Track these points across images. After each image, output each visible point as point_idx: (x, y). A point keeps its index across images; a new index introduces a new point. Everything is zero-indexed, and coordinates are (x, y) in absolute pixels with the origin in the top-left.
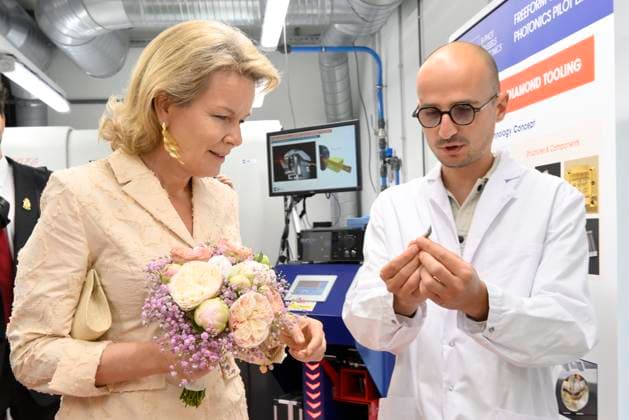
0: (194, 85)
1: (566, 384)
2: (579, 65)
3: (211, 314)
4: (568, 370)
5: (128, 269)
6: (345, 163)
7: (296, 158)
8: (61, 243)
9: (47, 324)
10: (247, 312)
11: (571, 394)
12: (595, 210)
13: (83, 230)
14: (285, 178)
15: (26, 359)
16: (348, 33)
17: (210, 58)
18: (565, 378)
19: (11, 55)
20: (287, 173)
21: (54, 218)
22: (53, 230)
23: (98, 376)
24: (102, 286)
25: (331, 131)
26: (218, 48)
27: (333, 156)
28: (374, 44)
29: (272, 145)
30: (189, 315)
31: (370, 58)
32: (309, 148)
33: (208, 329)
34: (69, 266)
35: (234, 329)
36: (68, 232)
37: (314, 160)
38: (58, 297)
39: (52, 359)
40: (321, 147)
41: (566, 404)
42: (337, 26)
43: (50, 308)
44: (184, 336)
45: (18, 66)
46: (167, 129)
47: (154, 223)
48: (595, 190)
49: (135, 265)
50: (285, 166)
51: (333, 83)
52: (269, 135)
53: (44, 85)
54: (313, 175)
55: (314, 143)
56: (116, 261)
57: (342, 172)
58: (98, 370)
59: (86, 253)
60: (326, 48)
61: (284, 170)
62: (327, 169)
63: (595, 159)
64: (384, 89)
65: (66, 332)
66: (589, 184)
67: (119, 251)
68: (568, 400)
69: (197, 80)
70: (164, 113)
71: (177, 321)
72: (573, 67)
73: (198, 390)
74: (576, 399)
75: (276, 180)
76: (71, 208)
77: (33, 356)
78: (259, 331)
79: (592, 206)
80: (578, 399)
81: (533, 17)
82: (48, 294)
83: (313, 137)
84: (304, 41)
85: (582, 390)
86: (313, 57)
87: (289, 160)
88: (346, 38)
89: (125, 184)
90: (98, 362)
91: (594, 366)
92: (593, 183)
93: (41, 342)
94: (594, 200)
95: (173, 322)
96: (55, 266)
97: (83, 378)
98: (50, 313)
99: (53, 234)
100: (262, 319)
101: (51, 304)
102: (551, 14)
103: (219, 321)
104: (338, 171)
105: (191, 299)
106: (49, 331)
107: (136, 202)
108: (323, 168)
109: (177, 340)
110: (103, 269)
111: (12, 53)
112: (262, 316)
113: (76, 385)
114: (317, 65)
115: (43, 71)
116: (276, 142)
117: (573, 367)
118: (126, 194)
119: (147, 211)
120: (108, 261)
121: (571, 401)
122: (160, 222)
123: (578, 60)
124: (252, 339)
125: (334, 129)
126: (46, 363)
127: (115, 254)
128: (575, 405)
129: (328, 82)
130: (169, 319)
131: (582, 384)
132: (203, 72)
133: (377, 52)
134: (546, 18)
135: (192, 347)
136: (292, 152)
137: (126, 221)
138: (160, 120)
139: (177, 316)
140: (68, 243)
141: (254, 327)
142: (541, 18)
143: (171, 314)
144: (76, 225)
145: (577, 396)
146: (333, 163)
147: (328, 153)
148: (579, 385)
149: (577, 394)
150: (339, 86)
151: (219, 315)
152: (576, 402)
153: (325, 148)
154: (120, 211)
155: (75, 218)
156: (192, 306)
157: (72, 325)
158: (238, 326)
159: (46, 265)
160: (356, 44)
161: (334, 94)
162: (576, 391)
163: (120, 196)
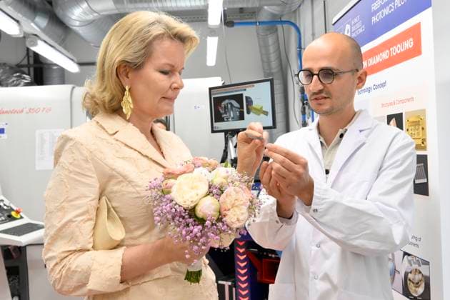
0: (143, 51)
1: (410, 276)
2: (412, 43)
3: (207, 207)
4: (411, 265)
5: (134, 190)
6: (264, 109)
7: (229, 106)
8: (77, 181)
9: (76, 242)
10: (231, 202)
11: (413, 283)
12: (424, 148)
13: (93, 169)
14: (222, 120)
15: (64, 272)
16: (274, 12)
17: (149, 31)
18: (409, 271)
19: (36, 35)
20: (223, 116)
21: (71, 164)
22: (71, 172)
23: (122, 274)
24: (114, 208)
25: (253, 86)
26: (153, 24)
27: (255, 104)
28: (295, 20)
29: (213, 96)
30: (192, 212)
31: (293, 30)
32: (239, 98)
33: (208, 218)
34: (86, 197)
35: (225, 216)
36: (83, 172)
37: (242, 107)
38: (82, 221)
39: (85, 268)
40: (246, 97)
41: (410, 290)
42: (266, 7)
43: (77, 229)
44: (191, 228)
45: (40, 42)
46: (129, 90)
47: (142, 157)
48: (424, 134)
49: (139, 186)
50: (222, 111)
51: (266, 46)
52: (210, 89)
53: (60, 54)
54: (241, 117)
55: (242, 95)
56: (122, 187)
57: (262, 115)
58: (122, 269)
59: (98, 185)
60: (259, 22)
61: (221, 114)
62: (251, 113)
63: (424, 111)
64: (303, 50)
65: (90, 246)
66: (421, 129)
67: (125, 179)
68: (411, 287)
69: (144, 48)
70: (125, 78)
71: (183, 218)
72: (409, 44)
73: (198, 270)
74: (417, 287)
75: (215, 122)
76: (81, 154)
77: (69, 268)
78: (242, 214)
79: (423, 145)
80: (418, 287)
81: (383, 7)
82: (74, 220)
83: (241, 90)
84: (246, 17)
85: (420, 281)
86: (252, 29)
87: (225, 107)
88: (274, 15)
89: (114, 134)
90: (121, 263)
91: (427, 263)
92: (423, 129)
93: (73, 257)
94: (424, 141)
95: (181, 220)
96: (77, 198)
97: (112, 277)
98: (78, 233)
99: (72, 175)
100: (242, 205)
101: (77, 226)
102: (394, 5)
103: (214, 211)
104: (259, 115)
105: (191, 200)
106: (79, 247)
107: (126, 145)
108: (248, 113)
109: (187, 232)
110: (112, 195)
111: (36, 33)
112: (242, 203)
113: (108, 283)
114: (255, 34)
115: (60, 45)
116: (216, 94)
117: (414, 263)
118: (117, 140)
119: (135, 150)
120: (115, 188)
121: (414, 288)
122: (147, 157)
123: (411, 39)
124: (238, 220)
125: (255, 84)
126: (80, 272)
127: (122, 181)
128: (416, 292)
129: (264, 47)
130: (177, 218)
131: (420, 276)
132: (147, 41)
133: (298, 25)
134: (391, 8)
135: (199, 234)
136: (227, 101)
137: (123, 158)
138: (124, 84)
139: (183, 215)
140: (83, 180)
141: (238, 211)
142: (388, 8)
143: (179, 215)
144: (88, 166)
145: (417, 285)
146: (255, 109)
147: (252, 102)
148: (418, 277)
149: (417, 283)
150: (272, 49)
151: (213, 207)
152: (417, 289)
153: (250, 98)
154: (117, 151)
155: (87, 161)
156: (192, 205)
157: (94, 241)
158: (227, 212)
159: (69, 199)
160: (283, 19)
161: (268, 54)
162: (416, 281)
163: (114, 142)
